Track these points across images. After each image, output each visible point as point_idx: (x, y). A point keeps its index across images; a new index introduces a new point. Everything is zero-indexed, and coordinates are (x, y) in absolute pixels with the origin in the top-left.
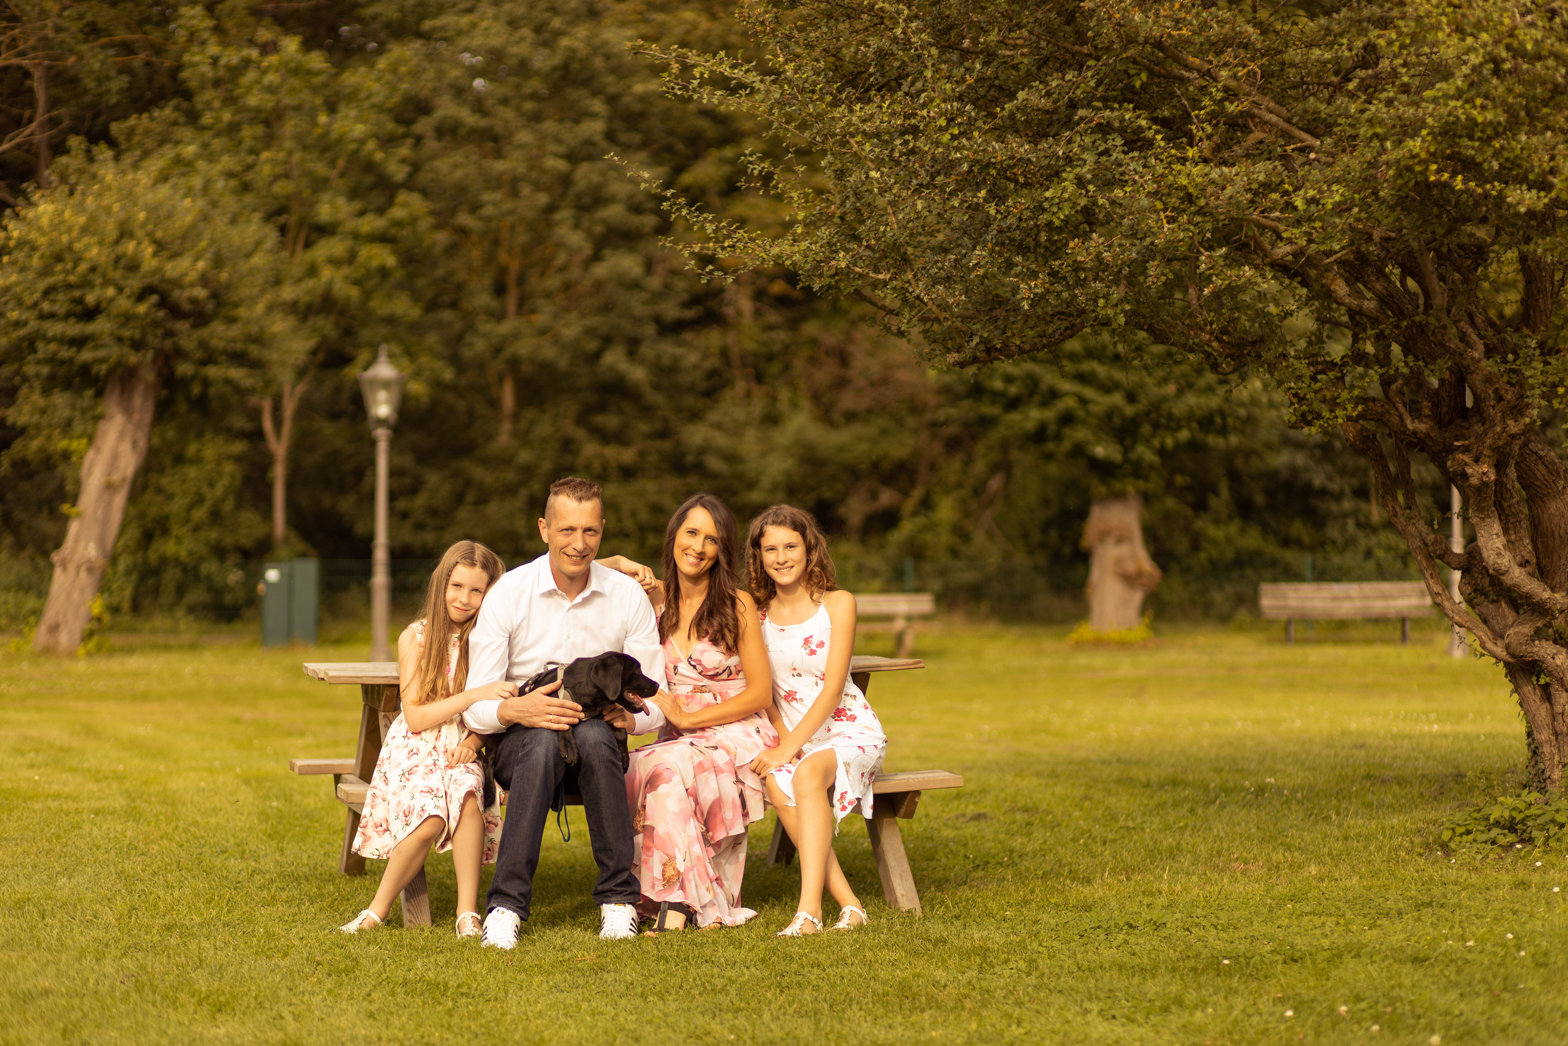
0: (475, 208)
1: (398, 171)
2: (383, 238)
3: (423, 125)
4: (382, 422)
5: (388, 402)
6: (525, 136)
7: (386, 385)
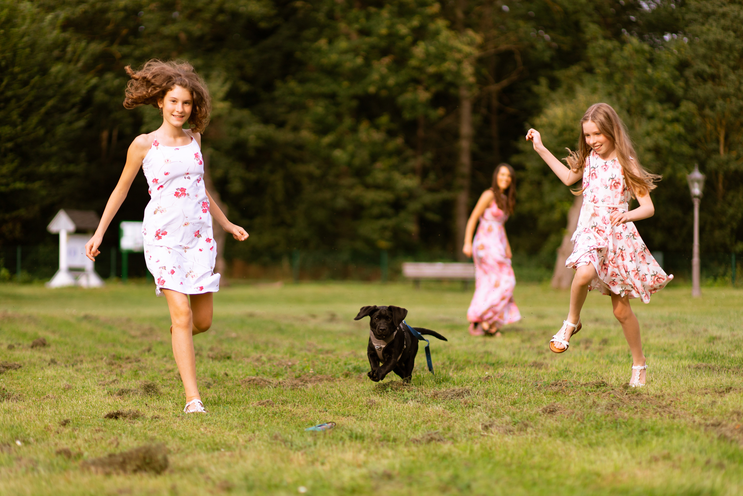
0: (713, 107)
1: (680, 92)
2: (676, 120)
3: (688, 73)
4: (696, 197)
5: (699, 188)
6: (732, 77)
7: (698, 181)
